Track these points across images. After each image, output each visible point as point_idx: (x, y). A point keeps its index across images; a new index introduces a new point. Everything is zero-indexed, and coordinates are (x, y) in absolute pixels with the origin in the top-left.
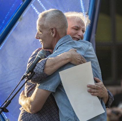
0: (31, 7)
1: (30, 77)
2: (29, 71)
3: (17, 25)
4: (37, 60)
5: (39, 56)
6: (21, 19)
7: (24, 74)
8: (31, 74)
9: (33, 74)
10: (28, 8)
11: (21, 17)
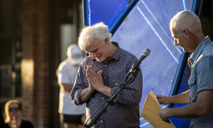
0: (137, 8)
1: (135, 73)
2: (134, 68)
3: (123, 25)
4: (142, 58)
5: (144, 55)
6: (127, 20)
7: (130, 71)
8: (136, 71)
9: (138, 70)
10: (134, 9)
11: (127, 18)
